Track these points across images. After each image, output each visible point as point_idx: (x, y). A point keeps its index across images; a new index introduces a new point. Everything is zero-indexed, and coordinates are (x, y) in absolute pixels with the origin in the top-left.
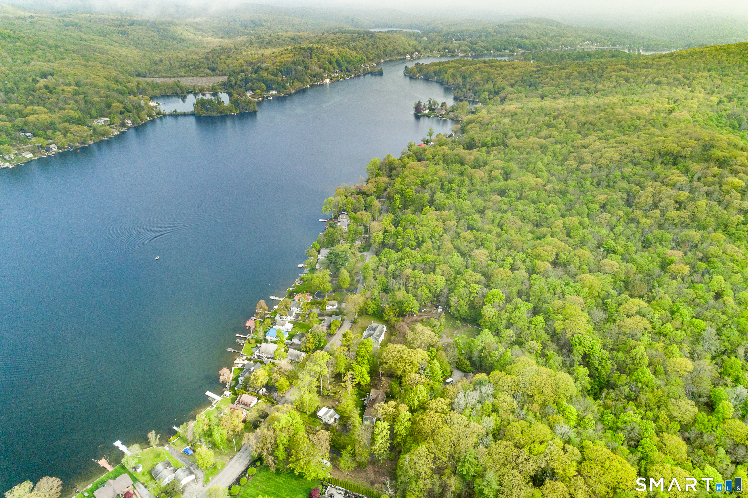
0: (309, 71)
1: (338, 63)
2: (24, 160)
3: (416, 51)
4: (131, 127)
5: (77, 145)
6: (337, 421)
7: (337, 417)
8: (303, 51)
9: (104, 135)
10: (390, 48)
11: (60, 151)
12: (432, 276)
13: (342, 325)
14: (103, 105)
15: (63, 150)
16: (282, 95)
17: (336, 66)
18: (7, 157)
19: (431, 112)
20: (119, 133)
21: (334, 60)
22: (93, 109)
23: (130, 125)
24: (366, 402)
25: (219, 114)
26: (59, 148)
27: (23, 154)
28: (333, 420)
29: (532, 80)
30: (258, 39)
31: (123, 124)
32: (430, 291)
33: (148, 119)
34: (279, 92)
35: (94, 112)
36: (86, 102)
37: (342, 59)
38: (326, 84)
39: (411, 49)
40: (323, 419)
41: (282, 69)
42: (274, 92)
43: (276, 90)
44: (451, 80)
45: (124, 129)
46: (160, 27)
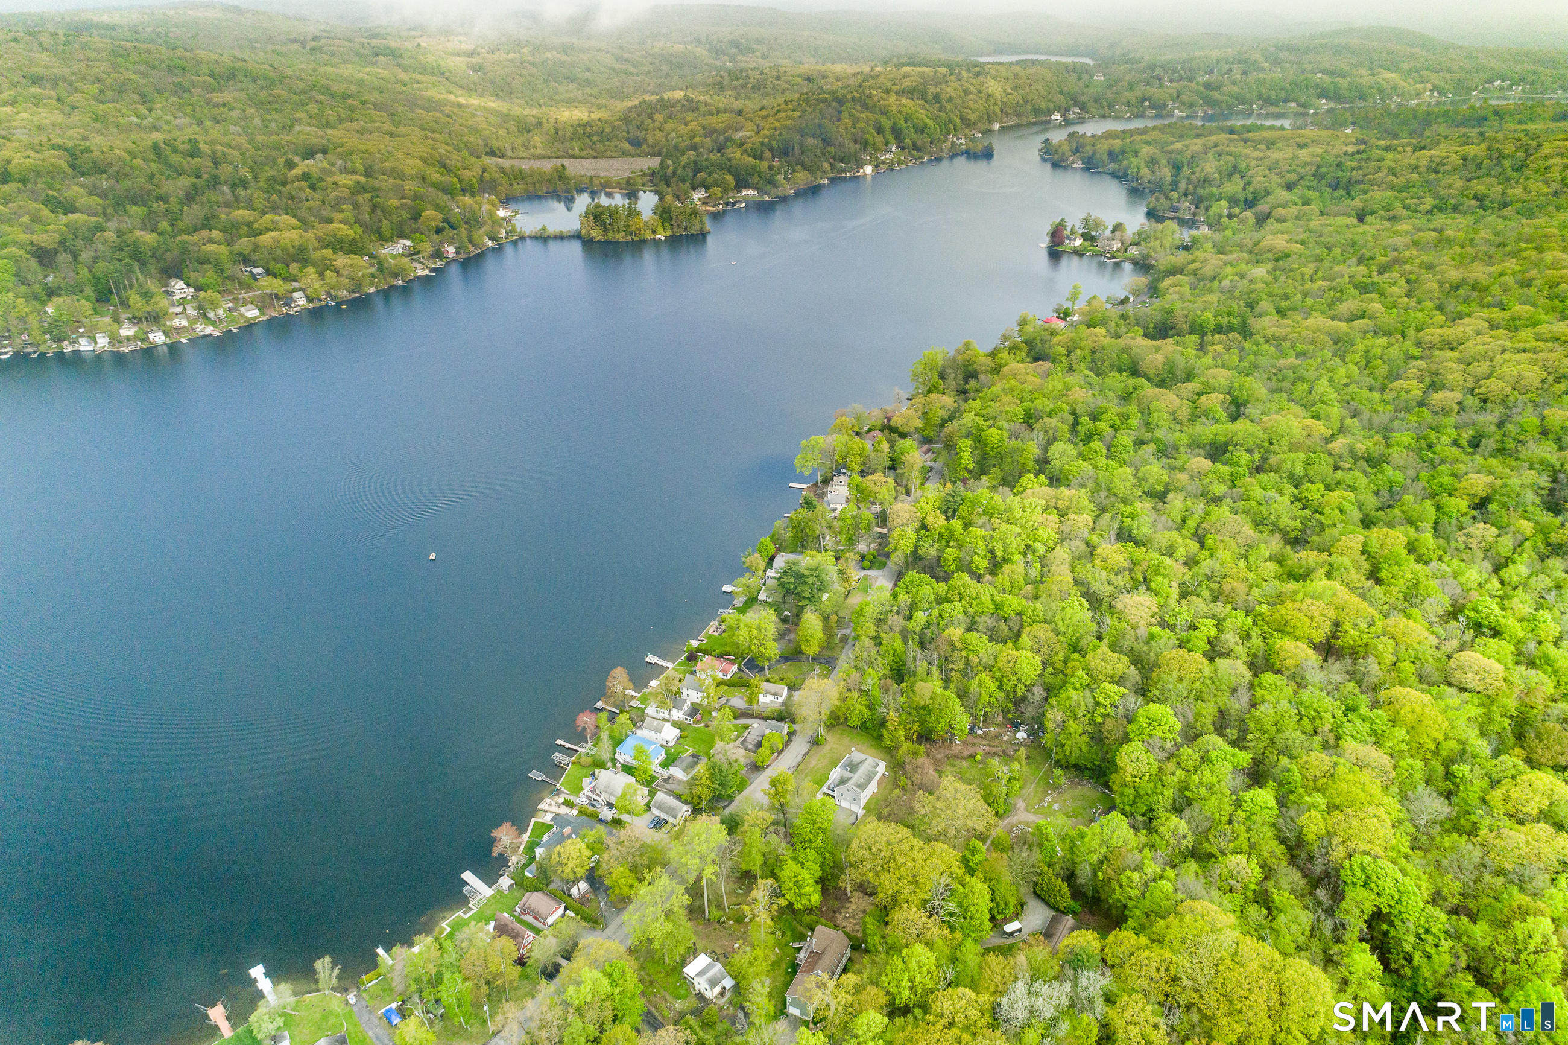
0: (832, 149)
1: (897, 132)
2: (242, 323)
3: (1076, 104)
4: (454, 260)
5: (343, 294)
6: (728, 995)
7: (728, 983)
8: (822, 105)
9: (396, 276)
10: (1017, 98)
11: (311, 306)
12: (1008, 651)
13: (786, 745)
14: (405, 215)
15: (317, 304)
16: (766, 198)
17: (891, 138)
18: (211, 315)
19: (1087, 243)
20: (427, 272)
21: (887, 125)
22: (385, 222)
23: (451, 255)
24: (802, 955)
25: (629, 238)
26: (309, 300)
27: (242, 310)
28: (717, 990)
29: (1341, 174)
31: (438, 255)
32: (1000, 687)
33: (490, 244)
34: (762, 192)
35: (386, 228)
36: (374, 207)
37: (906, 122)
38: (865, 176)
39: (1064, 100)
40: (695, 983)
41: (774, 143)
42: (751, 192)
43: (756, 188)
44: (1145, 172)
45: (439, 264)
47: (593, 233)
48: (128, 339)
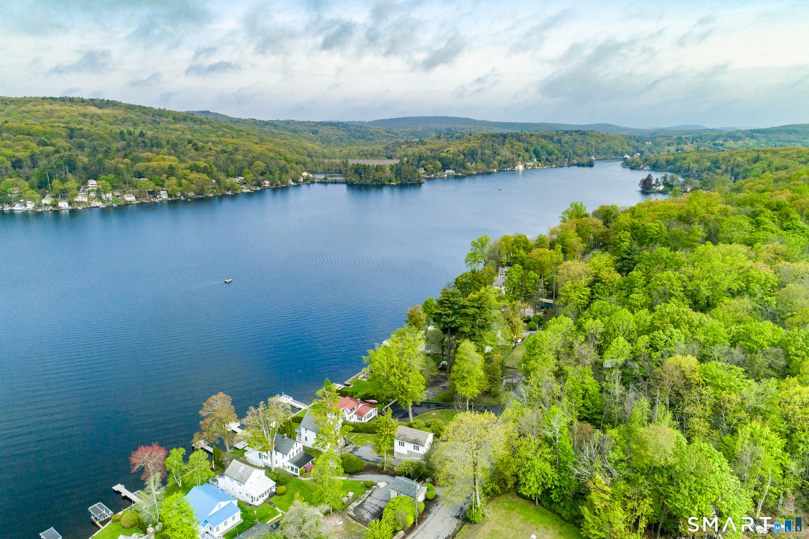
0: (499, 158)
1: (536, 153)
2: (122, 203)
3: (638, 152)
4: (268, 188)
5: (191, 194)
8: (495, 138)
9: (229, 190)
10: (604, 145)
11: (170, 199)
14: (245, 164)
15: (173, 198)
16: (460, 174)
17: (534, 156)
18: (103, 197)
19: (668, 188)
20: (249, 191)
21: (531, 149)
22: (231, 166)
23: (267, 185)
25: (374, 183)
26: (170, 196)
27: (125, 196)
30: (448, 134)
31: (259, 184)
33: (293, 183)
34: (457, 172)
35: (231, 168)
36: (227, 160)
37: (542, 148)
38: (518, 170)
39: (631, 149)
41: (466, 152)
42: (451, 171)
43: (455, 170)
45: (258, 188)
46: (352, 127)
47: (354, 179)
48: (46, 205)
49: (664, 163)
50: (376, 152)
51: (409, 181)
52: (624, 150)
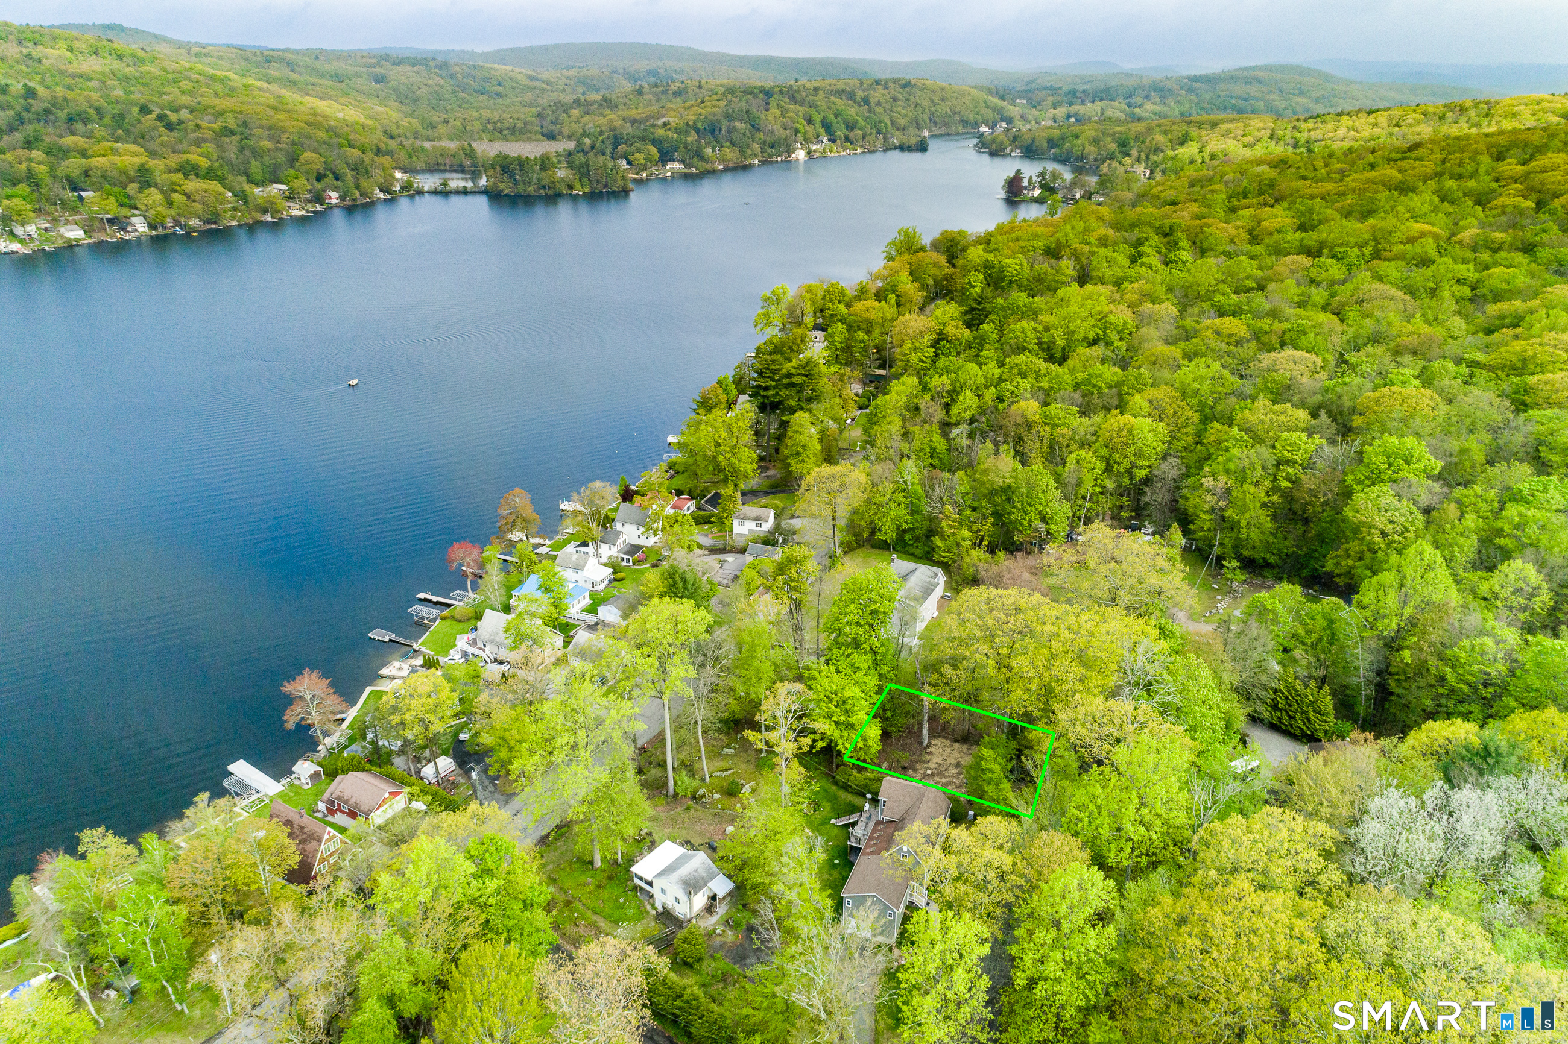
0: (761, 135)
1: (827, 126)
2: (60, 243)
3: (1002, 120)
4: (337, 206)
5: (194, 222)
6: (722, 909)
8: (750, 96)
9: (265, 211)
10: (944, 108)
11: (154, 233)
14: (281, 158)
15: (160, 231)
16: (694, 170)
17: (822, 131)
18: (19, 231)
19: (1047, 194)
20: (303, 212)
21: (817, 118)
22: (254, 163)
23: (334, 201)
24: (858, 831)
25: (542, 192)
26: (152, 227)
27: (62, 230)
28: (700, 900)
30: (656, 86)
31: (318, 198)
33: (381, 195)
34: (688, 166)
35: (255, 167)
36: (242, 149)
37: (836, 116)
38: (797, 160)
39: (990, 115)
41: (700, 125)
42: (677, 165)
43: (683, 161)
44: (1090, 149)
45: (319, 208)
46: (457, 69)
47: (501, 186)
49: (1045, 145)
50: (520, 124)
51: (606, 186)
52: (979, 118)
